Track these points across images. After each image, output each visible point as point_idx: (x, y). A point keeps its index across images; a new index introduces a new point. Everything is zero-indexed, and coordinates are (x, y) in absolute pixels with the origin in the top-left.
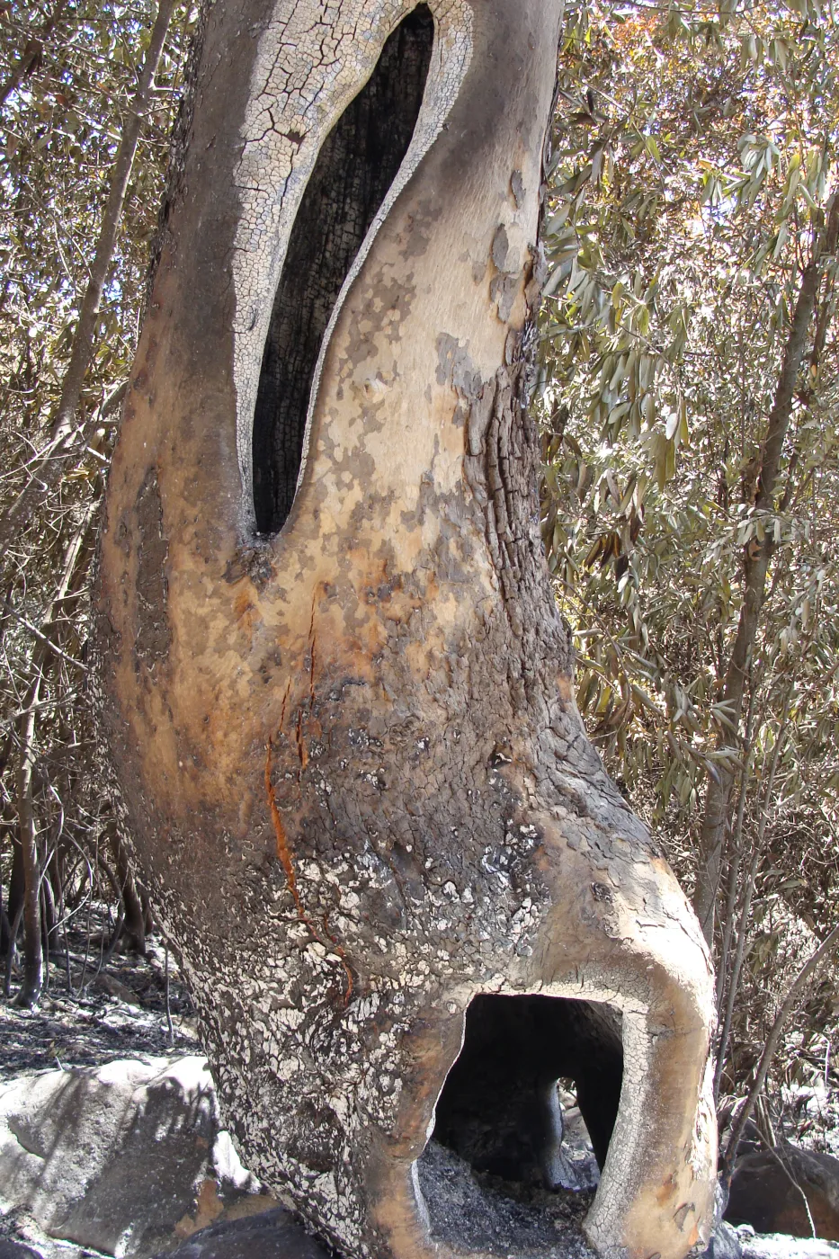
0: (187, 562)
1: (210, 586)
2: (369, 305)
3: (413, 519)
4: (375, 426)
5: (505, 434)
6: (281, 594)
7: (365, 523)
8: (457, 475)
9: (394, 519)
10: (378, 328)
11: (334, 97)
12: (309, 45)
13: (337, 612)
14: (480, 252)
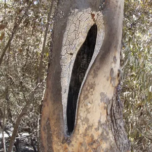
0: (55, 139)
1: (60, 144)
2: (87, 88)
3: (97, 129)
4: (89, 112)
5: (114, 109)
6: (73, 145)
7: (88, 131)
8: (105, 119)
9: (93, 130)
10: (89, 93)
11: (78, 46)
12: (73, 35)
13: (83, 148)
14: (108, 75)
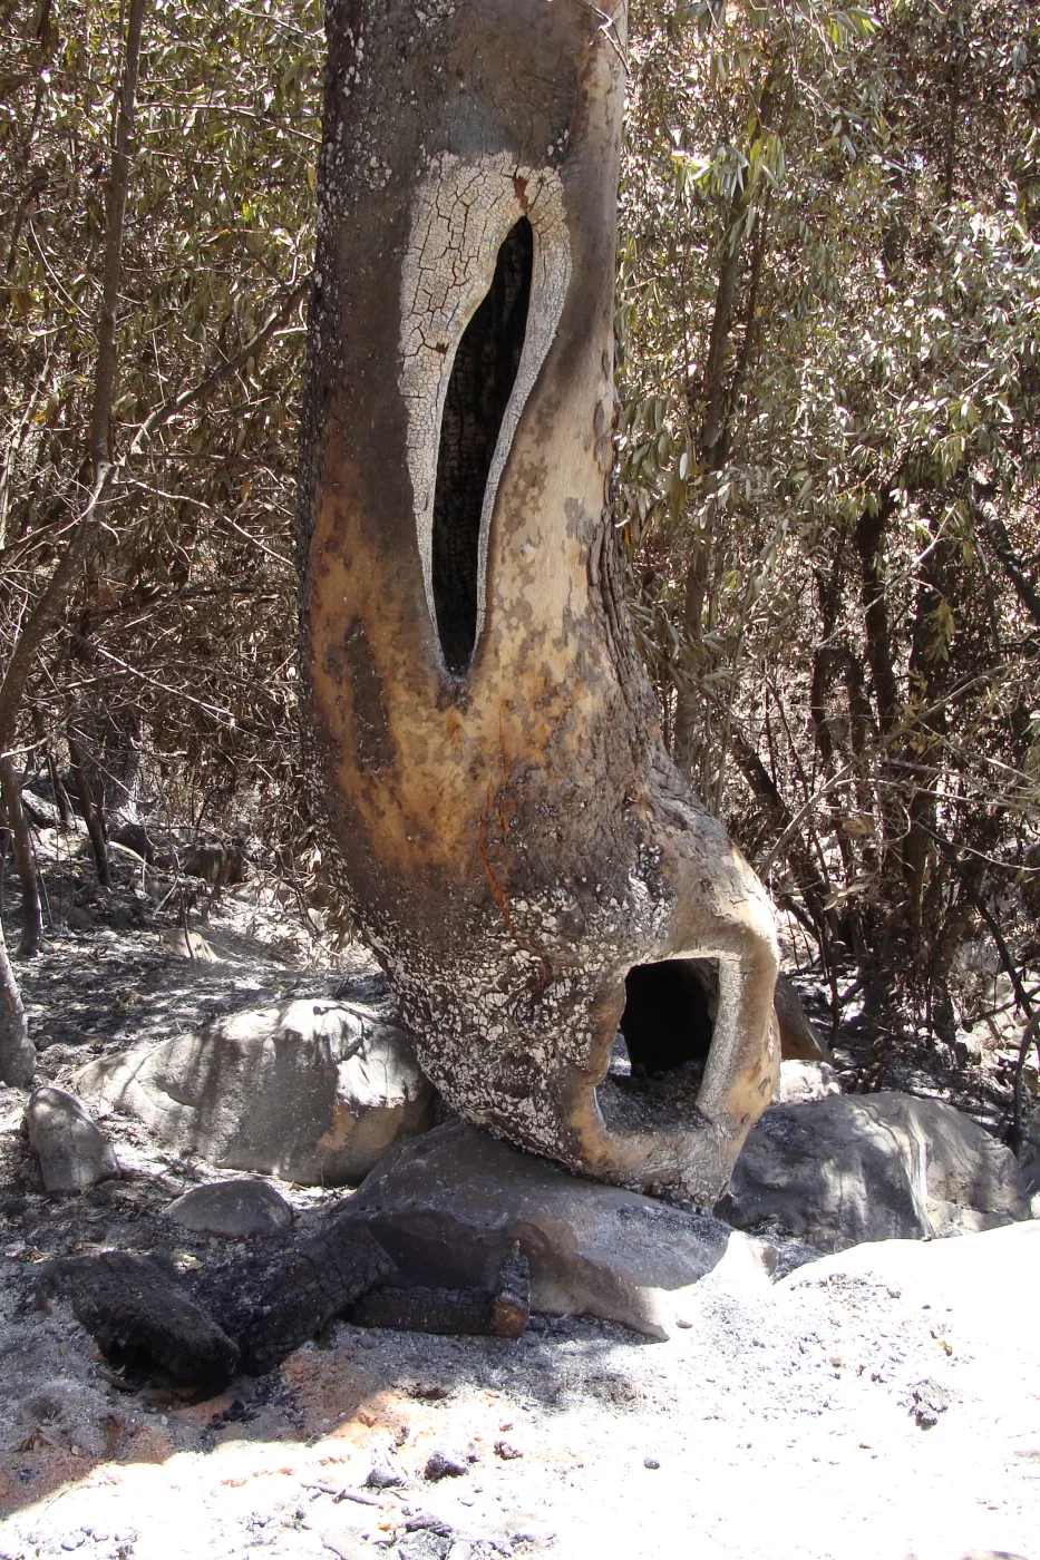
0: (402, 695)
1: (424, 713)
2: (516, 487)
3: (561, 643)
4: (529, 580)
5: (611, 560)
6: (478, 714)
7: (530, 653)
8: (586, 602)
9: (548, 646)
10: (524, 503)
11: (467, 310)
12: (444, 270)
13: (516, 719)
14: (587, 427)
